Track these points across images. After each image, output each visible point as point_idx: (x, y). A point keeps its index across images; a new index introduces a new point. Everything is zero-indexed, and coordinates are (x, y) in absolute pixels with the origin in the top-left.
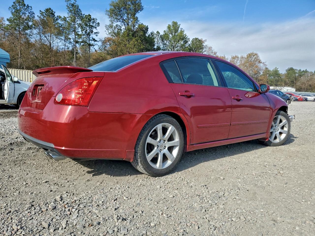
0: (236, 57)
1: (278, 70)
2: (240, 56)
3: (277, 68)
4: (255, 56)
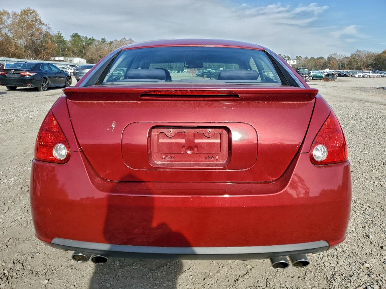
0: (4, 12)
1: (62, 35)
2: (10, 12)
3: (60, 33)
4: (34, 14)
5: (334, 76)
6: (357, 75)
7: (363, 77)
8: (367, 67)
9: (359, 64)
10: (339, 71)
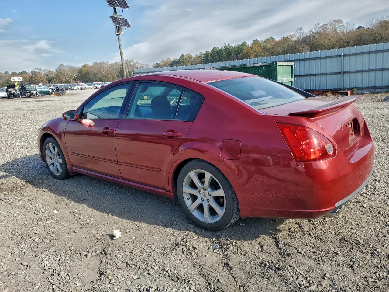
5: (63, 90)
6: (75, 88)
7: (81, 89)
8: (74, 80)
9: (67, 77)
10: (56, 85)
